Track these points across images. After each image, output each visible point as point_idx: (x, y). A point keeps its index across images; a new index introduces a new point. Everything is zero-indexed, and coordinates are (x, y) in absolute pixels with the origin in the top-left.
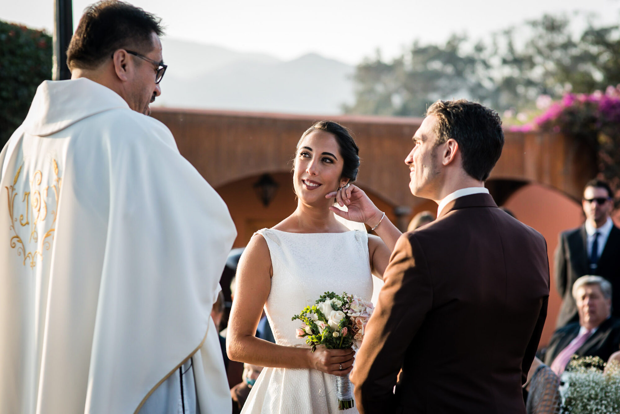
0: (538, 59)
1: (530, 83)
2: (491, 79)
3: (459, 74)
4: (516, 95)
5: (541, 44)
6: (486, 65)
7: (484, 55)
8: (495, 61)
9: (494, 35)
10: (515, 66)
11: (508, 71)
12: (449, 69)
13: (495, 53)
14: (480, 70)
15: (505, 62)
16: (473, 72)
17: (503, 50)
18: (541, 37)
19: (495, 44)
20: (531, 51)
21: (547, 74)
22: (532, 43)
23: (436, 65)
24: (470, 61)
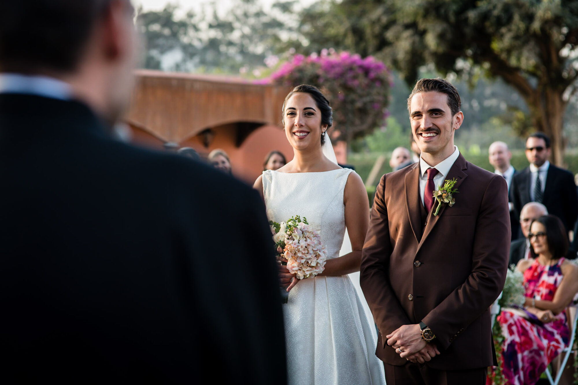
0: (237, 25)
1: (230, 44)
2: (200, 40)
3: (174, 35)
4: (219, 53)
5: (239, 12)
6: (196, 28)
7: (194, 21)
8: (203, 26)
9: (203, 5)
10: (218, 30)
11: (213, 34)
12: (167, 31)
13: (203, 19)
14: (191, 32)
15: (211, 26)
16: (185, 34)
17: (209, 18)
18: (238, 7)
19: (203, 12)
20: (230, 19)
21: (244, 36)
22: (232, 12)
23: (156, 27)
24: (183, 25)
